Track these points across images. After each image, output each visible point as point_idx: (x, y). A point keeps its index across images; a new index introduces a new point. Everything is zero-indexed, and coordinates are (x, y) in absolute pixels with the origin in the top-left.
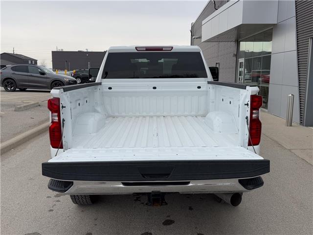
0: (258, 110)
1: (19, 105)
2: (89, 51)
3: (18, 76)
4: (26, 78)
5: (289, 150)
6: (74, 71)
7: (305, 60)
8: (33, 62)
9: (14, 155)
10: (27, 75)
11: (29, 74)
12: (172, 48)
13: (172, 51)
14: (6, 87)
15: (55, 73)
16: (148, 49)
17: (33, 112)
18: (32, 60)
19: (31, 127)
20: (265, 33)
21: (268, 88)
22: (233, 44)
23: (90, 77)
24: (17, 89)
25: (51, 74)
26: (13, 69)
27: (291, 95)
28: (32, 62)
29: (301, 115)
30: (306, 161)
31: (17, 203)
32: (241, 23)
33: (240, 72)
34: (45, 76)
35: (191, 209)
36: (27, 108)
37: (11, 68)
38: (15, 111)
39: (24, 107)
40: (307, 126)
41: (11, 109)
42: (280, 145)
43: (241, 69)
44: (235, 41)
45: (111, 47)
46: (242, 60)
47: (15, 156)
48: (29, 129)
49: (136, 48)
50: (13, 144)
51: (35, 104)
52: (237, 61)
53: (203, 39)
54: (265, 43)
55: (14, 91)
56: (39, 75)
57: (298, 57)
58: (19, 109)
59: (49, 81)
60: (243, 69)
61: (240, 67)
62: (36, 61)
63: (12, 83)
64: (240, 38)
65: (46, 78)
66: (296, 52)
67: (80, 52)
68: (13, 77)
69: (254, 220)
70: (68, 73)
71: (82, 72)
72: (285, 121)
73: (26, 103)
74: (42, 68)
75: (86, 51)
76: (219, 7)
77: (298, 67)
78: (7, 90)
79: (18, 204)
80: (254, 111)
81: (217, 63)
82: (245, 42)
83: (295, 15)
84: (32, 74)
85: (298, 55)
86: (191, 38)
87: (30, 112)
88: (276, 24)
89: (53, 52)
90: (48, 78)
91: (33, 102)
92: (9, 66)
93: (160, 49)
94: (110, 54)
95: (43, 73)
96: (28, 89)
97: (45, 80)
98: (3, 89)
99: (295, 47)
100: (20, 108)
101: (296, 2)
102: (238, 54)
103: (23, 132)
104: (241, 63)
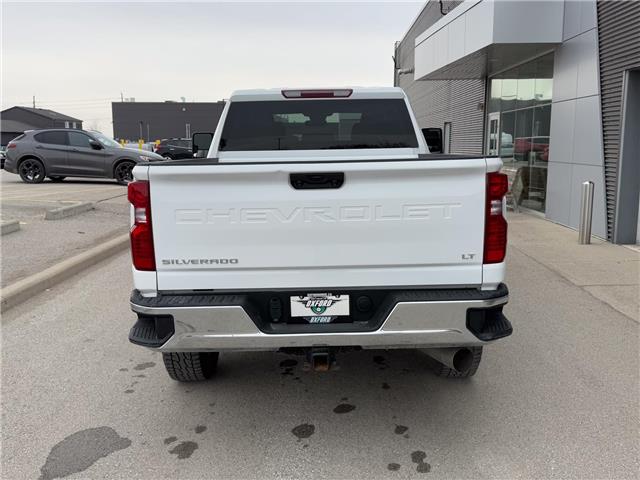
0: (501, 200)
1: (53, 208)
2: (187, 101)
3: (48, 151)
4: (65, 155)
5: (580, 287)
6: (158, 142)
7: (616, 113)
8: (74, 124)
9: (50, 299)
10: (67, 151)
11: (69, 148)
12: (351, 91)
13: (350, 98)
14: (24, 174)
15: (120, 146)
16: (306, 94)
17: (82, 222)
18: (71, 121)
19: (79, 248)
20: (540, 60)
21: (546, 170)
22: (478, 84)
23: (195, 149)
24: (46, 179)
25: (114, 148)
26: (37, 137)
27: (587, 183)
28: (71, 125)
29: (609, 223)
30: (610, 306)
31: (66, 380)
32: (491, 42)
33: (492, 141)
34: (102, 151)
35: (386, 386)
36: (70, 213)
37: (35, 136)
38: (46, 219)
39: (64, 211)
40: (620, 242)
41: (38, 216)
42: (564, 279)
43: (493, 135)
44: (482, 78)
45: (237, 92)
46: (495, 116)
47: (53, 301)
48: (75, 254)
49: (283, 92)
50: (48, 280)
51: (84, 206)
52: (485, 118)
53: (418, 75)
54: (540, 81)
55: (40, 181)
56: (90, 150)
57: (603, 109)
58: (52, 216)
59: (110, 161)
60: (497, 135)
61: (492, 132)
62: (79, 123)
63: (35, 166)
64: (491, 71)
65: (104, 155)
66: (597, 99)
67: (169, 104)
68: (38, 153)
69: (502, 404)
70: (146, 145)
71: (174, 143)
72: (577, 234)
73: (65, 204)
74: (95, 136)
75: (181, 101)
76: (449, 9)
77: (604, 127)
78: (26, 181)
79: (69, 381)
80: (494, 202)
81: (446, 123)
82: (500, 80)
83: (595, 25)
84: (77, 148)
85: (602, 104)
86: (395, 72)
87: (74, 221)
88: (561, 44)
89: (114, 104)
90: (109, 155)
91: (80, 203)
92: (30, 132)
93: (329, 94)
94: (234, 105)
95: (98, 146)
96: (67, 179)
97: (101, 159)
98: (18, 177)
99: (596, 89)
100: (57, 213)
101: (598, 3)
102: (487, 104)
103: (66, 258)
104: (493, 122)
